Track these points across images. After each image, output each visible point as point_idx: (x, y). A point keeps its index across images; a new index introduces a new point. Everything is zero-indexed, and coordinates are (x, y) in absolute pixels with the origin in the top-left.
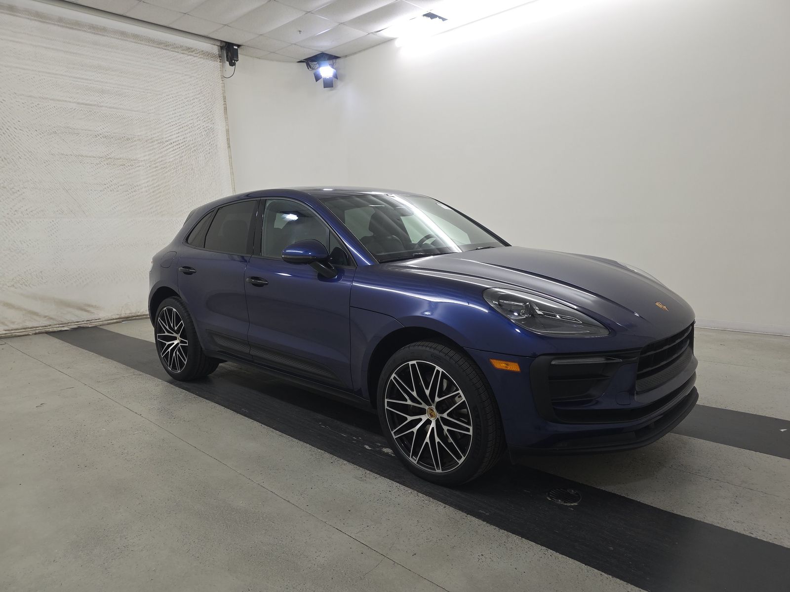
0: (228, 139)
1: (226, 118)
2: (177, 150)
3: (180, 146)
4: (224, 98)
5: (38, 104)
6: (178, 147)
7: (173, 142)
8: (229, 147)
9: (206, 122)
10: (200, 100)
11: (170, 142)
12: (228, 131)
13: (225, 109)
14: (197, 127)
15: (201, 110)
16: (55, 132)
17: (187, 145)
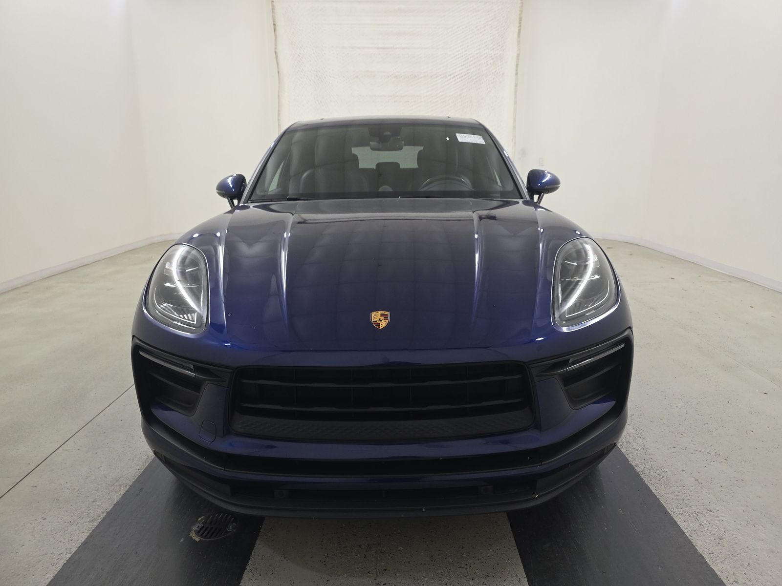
0: (517, 65)
1: (519, 42)
2: (459, 83)
3: (462, 78)
4: (520, 19)
5: (348, 54)
6: (460, 79)
7: (456, 76)
8: (517, 74)
9: (495, 49)
10: (492, 26)
11: (453, 76)
12: (518, 56)
13: (519, 31)
14: (484, 57)
15: (492, 38)
16: (357, 77)
17: (469, 77)
